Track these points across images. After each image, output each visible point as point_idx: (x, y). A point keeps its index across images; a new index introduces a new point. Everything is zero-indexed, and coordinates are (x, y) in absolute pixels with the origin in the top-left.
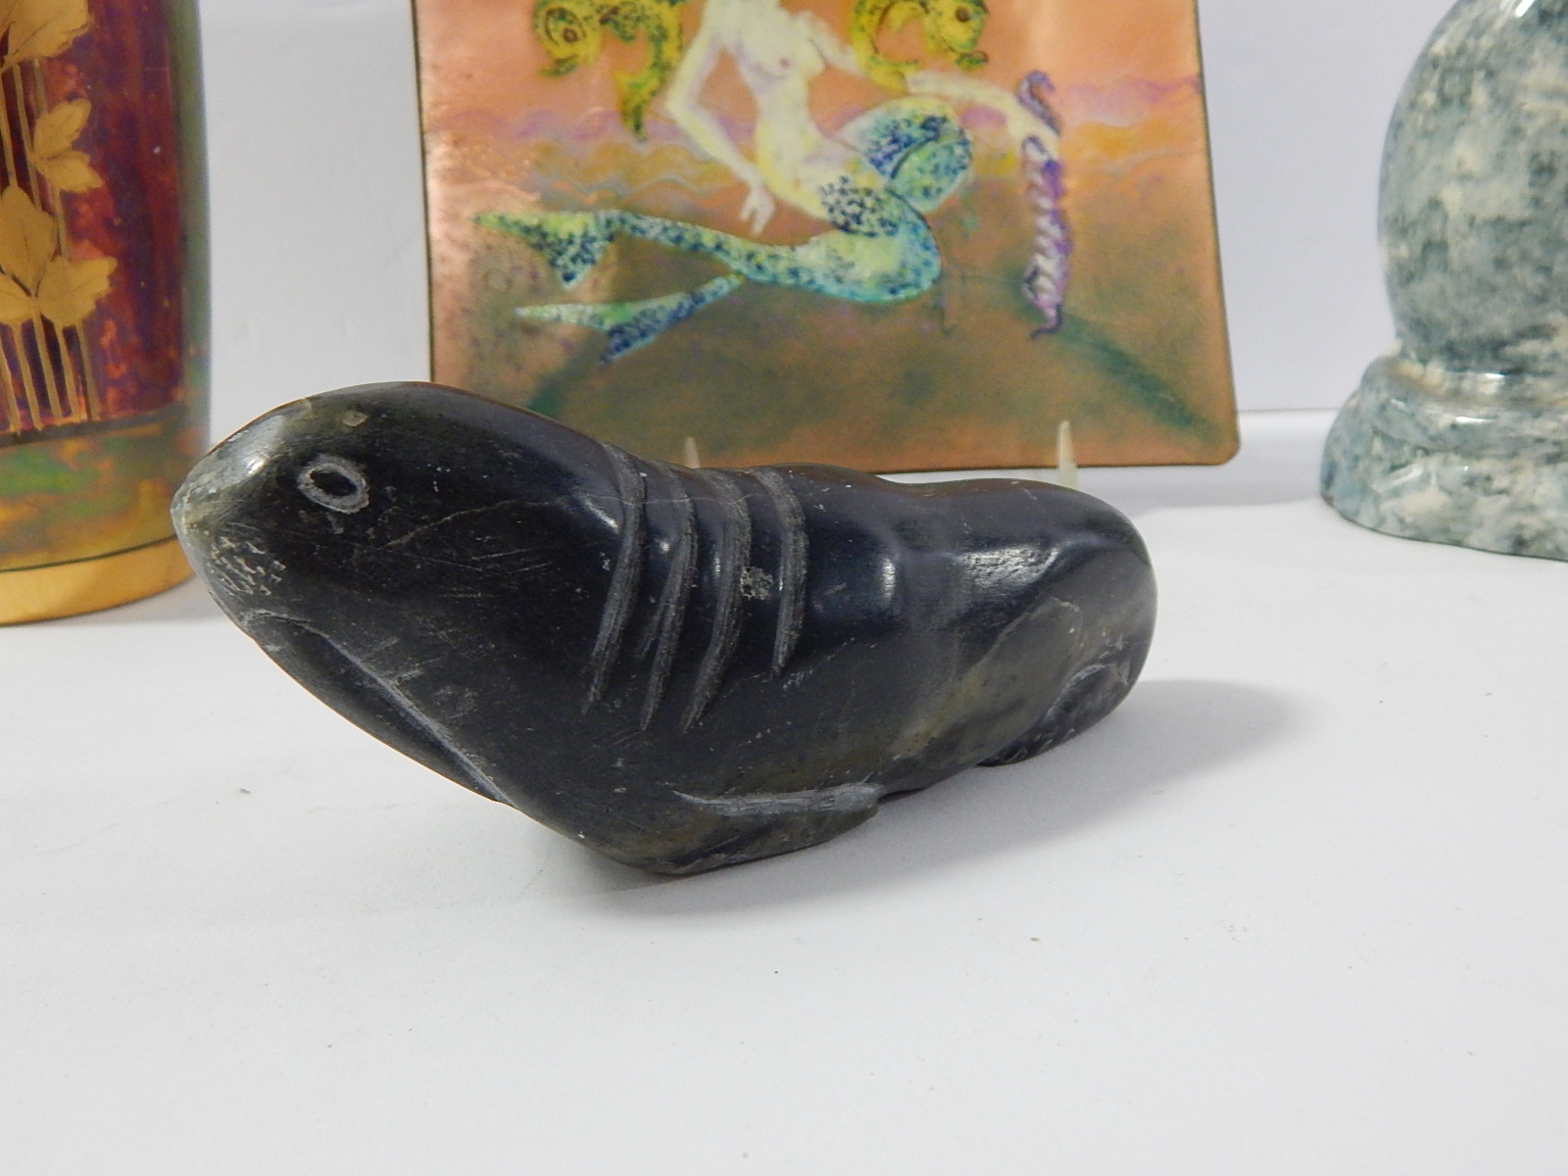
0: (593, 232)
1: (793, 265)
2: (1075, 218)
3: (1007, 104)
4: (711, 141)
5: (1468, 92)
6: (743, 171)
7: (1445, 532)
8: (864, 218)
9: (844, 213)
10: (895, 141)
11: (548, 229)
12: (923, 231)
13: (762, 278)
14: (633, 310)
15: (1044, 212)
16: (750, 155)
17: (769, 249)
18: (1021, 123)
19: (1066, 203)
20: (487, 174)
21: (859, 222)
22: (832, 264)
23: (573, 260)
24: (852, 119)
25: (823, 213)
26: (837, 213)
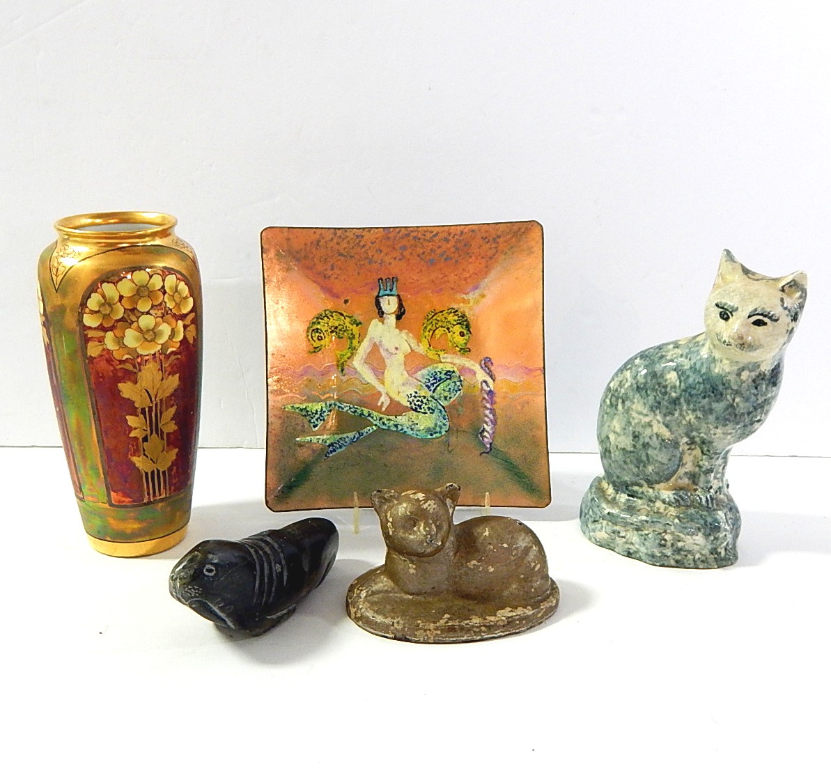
0: (324, 409)
1: (396, 423)
2: (498, 412)
3: (477, 368)
4: (369, 376)
6: (380, 388)
8: (422, 407)
9: (415, 404)
10: (435, 379)
11: (308, 409)
12: (444, 413)
13: (384, 427)
14: (338, 437)
15: (488, 409)
16: (383, 383)
17: (388, 417)
18: (481, 375)
19: (495, 406)
20: (289, 391)
21: (421, 409)
22: (410, 423)
23: (317, 420)
24: (420, 370)
25: (408, 404)
26: (413, 405)
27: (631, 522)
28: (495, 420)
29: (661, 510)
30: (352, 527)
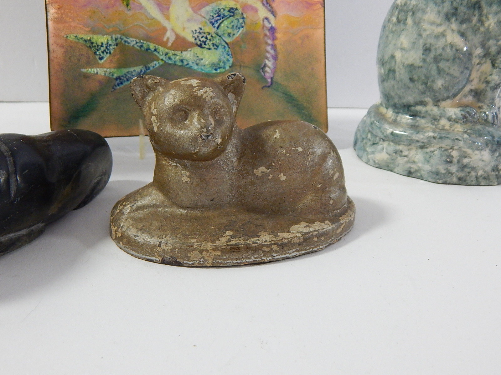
0: (110, 42)
1: (181, 58)
2: (279, 47)
3: (258, 5)
5: (406, 19)
6: (165, 23)
7: (387, 167)
8: (207, 43)
9: (200, 41)
10: (219, 16)
11: (93, 41)
12: (227, 49)
13: (170, 62)
14: (124, 71)
15: (269, 45)
16: (168, 18)
17: (173, 52)
18: (263, 12)
19: (276, 42)
20: (71, 20)
21: (205, 44)
22: (195, 59)
23: (103, 52)
24: (204, 7)
25: (193, 40)
26: (197, 40)
27: (417, 139)
28: (276, 55)
29: (447, 127)
30: (138, 155)
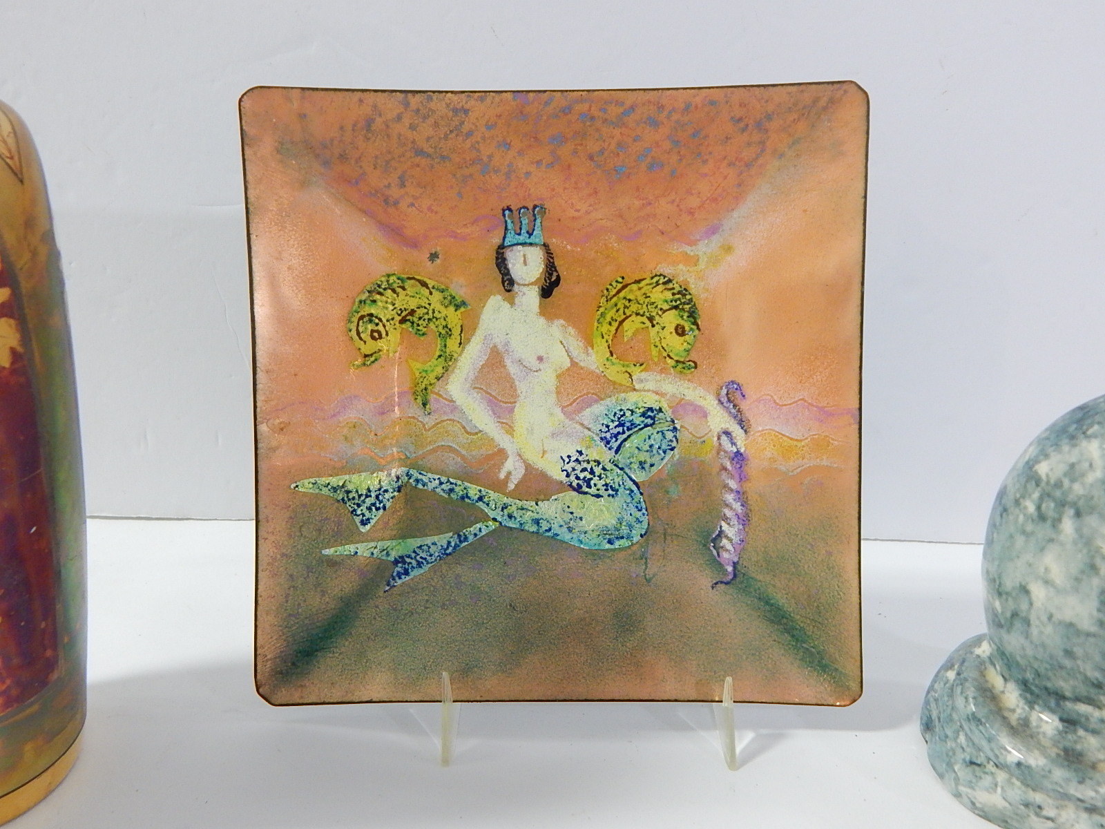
0: (385, 485)
1: (537, 516)
2: (753, 498)
3: (709, 402)
4: (480, 417)
6: (503, 441)
8: (592, 483)
9: (578, 478)
10: (621, 425)
11: (350, 487)
12: (637, 496)
13: (511, 524)
14: (414, 543)
15: (731, 490)
16: (510, 430)
17: (520, 503)
18: (719, 419)
19: (748, 486)
21: (589, 486)
22: (567, 516)
23: (369, 509)
24: (590, 406)
25: (562, 477)
26: (572, 478)
28: (747, 515)
